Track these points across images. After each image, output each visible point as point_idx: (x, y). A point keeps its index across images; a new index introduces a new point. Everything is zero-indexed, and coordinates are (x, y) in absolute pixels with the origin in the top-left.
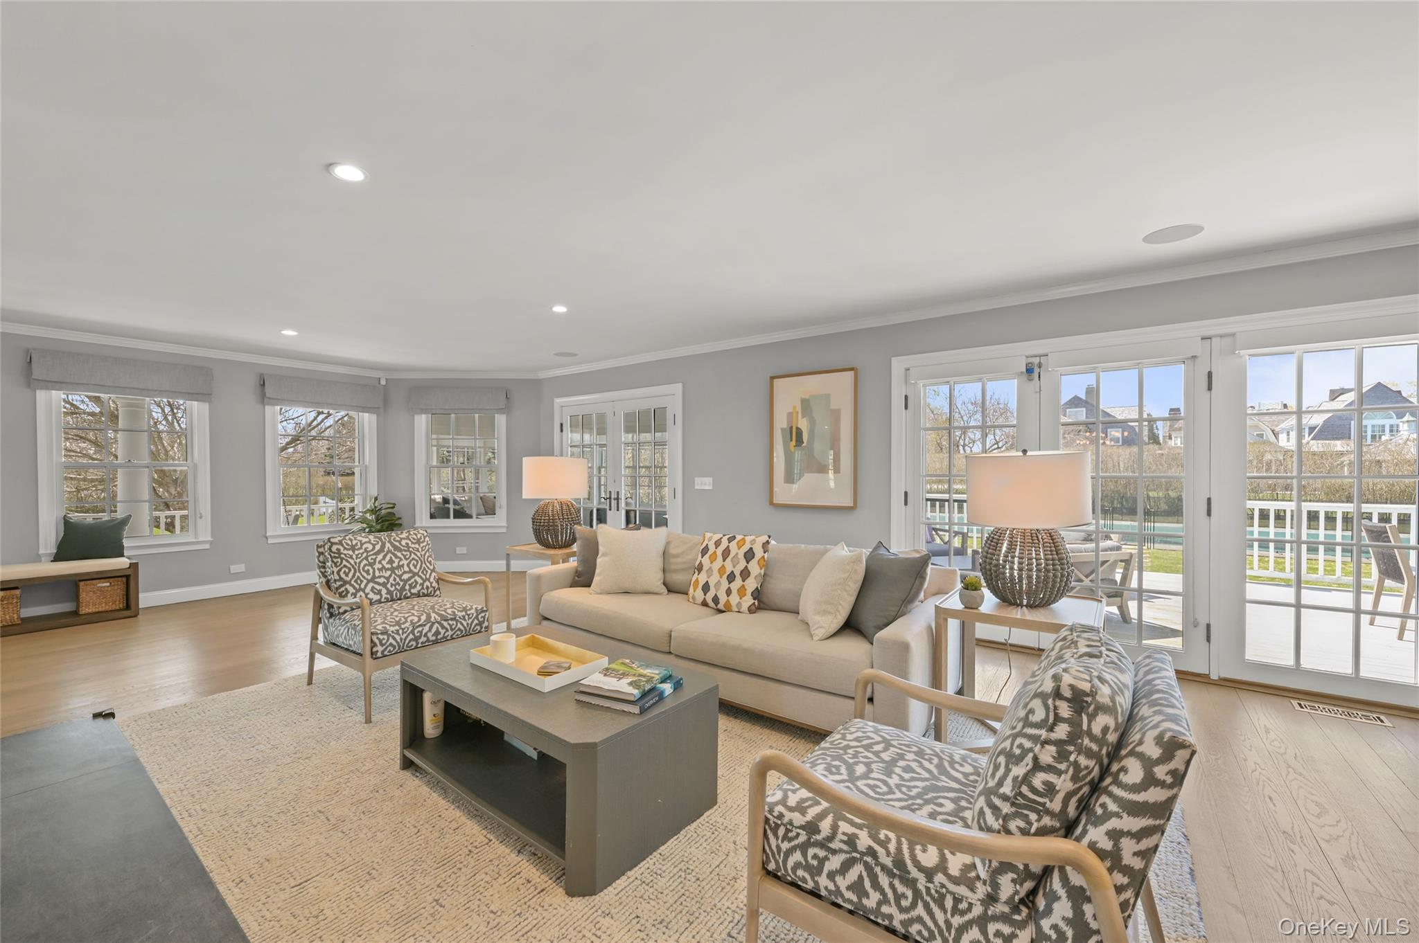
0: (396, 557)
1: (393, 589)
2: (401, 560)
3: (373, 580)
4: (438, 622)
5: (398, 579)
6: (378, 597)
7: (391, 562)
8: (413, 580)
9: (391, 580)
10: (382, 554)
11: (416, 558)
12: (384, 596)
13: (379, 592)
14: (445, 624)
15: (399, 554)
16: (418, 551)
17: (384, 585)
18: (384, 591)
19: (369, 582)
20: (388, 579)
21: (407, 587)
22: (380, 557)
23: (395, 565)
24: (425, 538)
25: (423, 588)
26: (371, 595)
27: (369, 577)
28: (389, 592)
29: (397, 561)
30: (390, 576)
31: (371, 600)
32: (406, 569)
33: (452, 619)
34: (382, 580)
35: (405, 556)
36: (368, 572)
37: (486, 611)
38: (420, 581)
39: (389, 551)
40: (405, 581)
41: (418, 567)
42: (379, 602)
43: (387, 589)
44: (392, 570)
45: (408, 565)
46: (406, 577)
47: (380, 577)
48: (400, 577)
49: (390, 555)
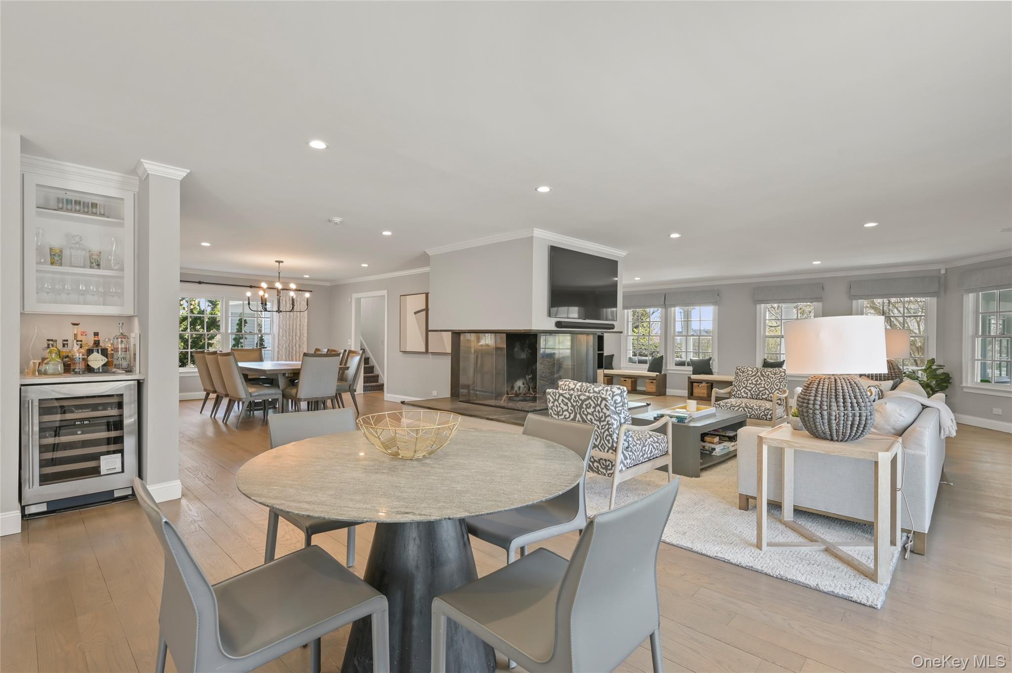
0: (760, 379)
1: (753, 393)
2: (762, 381)
3: (745, 387)
4: (743, 408)
5: (757, 390)
6: (746, 395)
7: (757, 381)
8: (764, 392)
9: (754, 389)
10: (754, 377)
11: (770, 381)
12: (749, 395)
13: (747, 393)
14: (746, 409)
15: (762, 378)
16: (772, 378)
17: (750, 391)
18: (749, 394)
19: (743, 387)
20: (752, 388)
21: (761, 394)
22: (753, 378)
23: (758, 383)
24: (780, 372)
25: (768, 397)
26: (743, 394)
27: (744, 386)
28: (751, 394)
29: (760, 381)
30: (754, 387)
31: (743, 396)
32: (763, 386)
33: (750, 408)
34: (749, 388)
35: (764, 379)
36: (744, 384)
37: (771, 410)
38: (767, 393)
39: (758, 376)
40: (760, 391)
41: (769, 386)
42: (747, 397)
43: (751, 393)
44: (756, 385)
45: (764, 384)
46: (761, 389)
47: (749, 387)
48: (758, 388)
49: (758, 378)
